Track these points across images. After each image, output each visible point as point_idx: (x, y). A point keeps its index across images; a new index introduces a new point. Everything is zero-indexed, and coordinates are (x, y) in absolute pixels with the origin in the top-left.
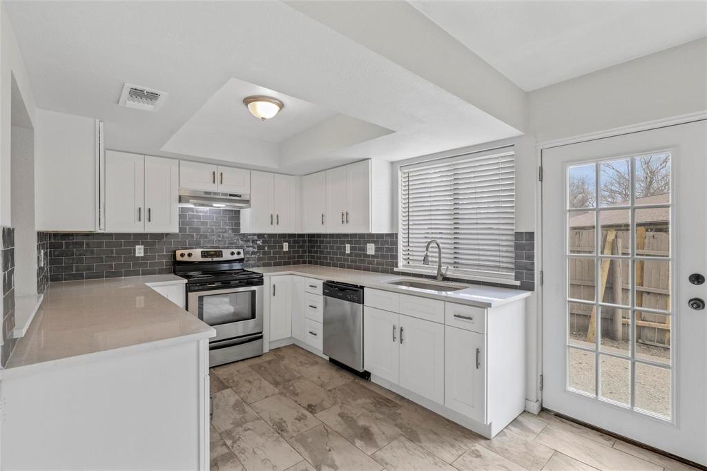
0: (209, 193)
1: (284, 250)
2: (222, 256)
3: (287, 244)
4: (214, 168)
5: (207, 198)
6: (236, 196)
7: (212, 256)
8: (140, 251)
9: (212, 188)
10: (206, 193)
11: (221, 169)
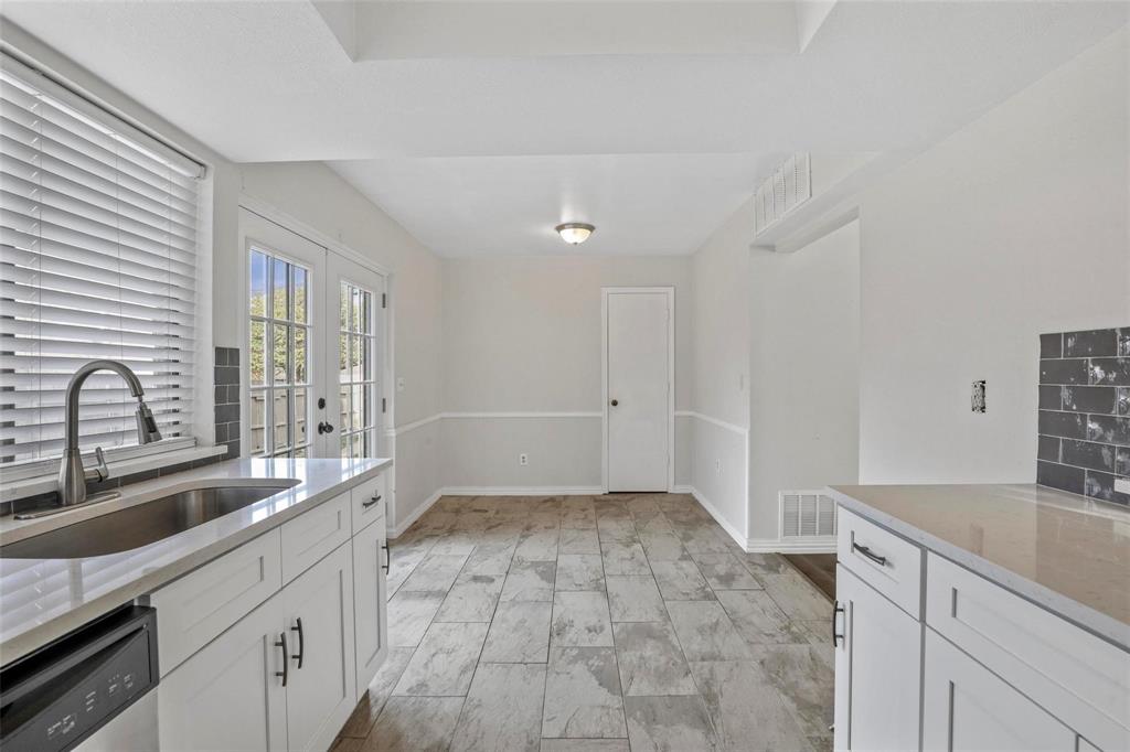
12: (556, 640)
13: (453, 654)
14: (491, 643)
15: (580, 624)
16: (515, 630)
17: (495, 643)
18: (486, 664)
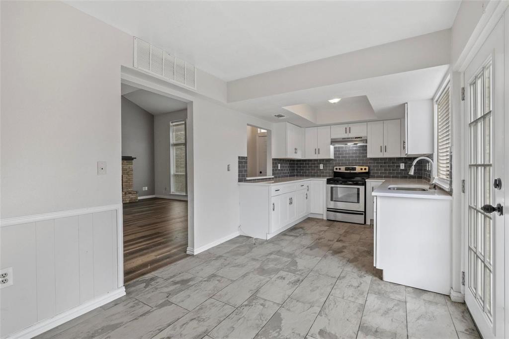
0: (345, 138)
1: (401, 168)
2: (355, 170)
3: (404, 164)
4: (346, 126)
5: (345, 141)
6: (359, 138)
7: (350, 170)
8: (321, 166)
9: (346, 136)
10: (343, 139)
11: (350, 125)
12: (301, 279)
13: (349, 285)
14: (331, 284)
15: (286, 281)
16: (318, 287)
17: (330, 284)
18: (335, 277)
